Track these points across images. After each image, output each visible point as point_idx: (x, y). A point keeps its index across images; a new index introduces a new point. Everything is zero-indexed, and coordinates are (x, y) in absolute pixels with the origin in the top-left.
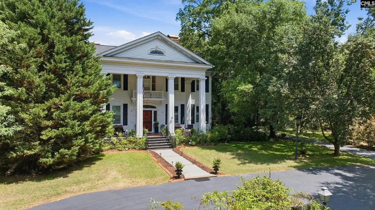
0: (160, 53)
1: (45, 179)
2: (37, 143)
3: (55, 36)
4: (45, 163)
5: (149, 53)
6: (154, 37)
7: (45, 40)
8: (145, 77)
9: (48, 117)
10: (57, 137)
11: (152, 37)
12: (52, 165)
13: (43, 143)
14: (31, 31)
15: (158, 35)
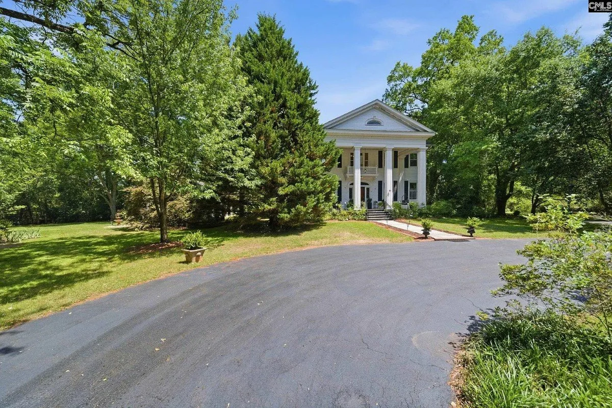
0: (377, 123)
1: (292, 234)
2: (274, 199)
3: (286, 93)
4: (282, 219)
5: (366, 124)
6: (372, 106)
7: (278, 97)
8: (361, 149)
9: (283, 174)
10: (293, 193)
11: (370, 106)
12: (289, 222)
13: (281, 199)
14: (266, 88)
15: (376, 104)
